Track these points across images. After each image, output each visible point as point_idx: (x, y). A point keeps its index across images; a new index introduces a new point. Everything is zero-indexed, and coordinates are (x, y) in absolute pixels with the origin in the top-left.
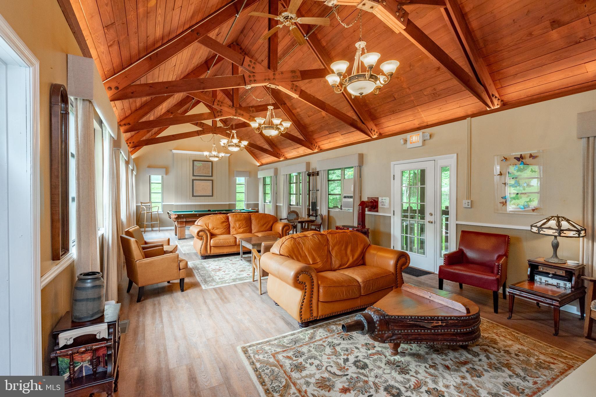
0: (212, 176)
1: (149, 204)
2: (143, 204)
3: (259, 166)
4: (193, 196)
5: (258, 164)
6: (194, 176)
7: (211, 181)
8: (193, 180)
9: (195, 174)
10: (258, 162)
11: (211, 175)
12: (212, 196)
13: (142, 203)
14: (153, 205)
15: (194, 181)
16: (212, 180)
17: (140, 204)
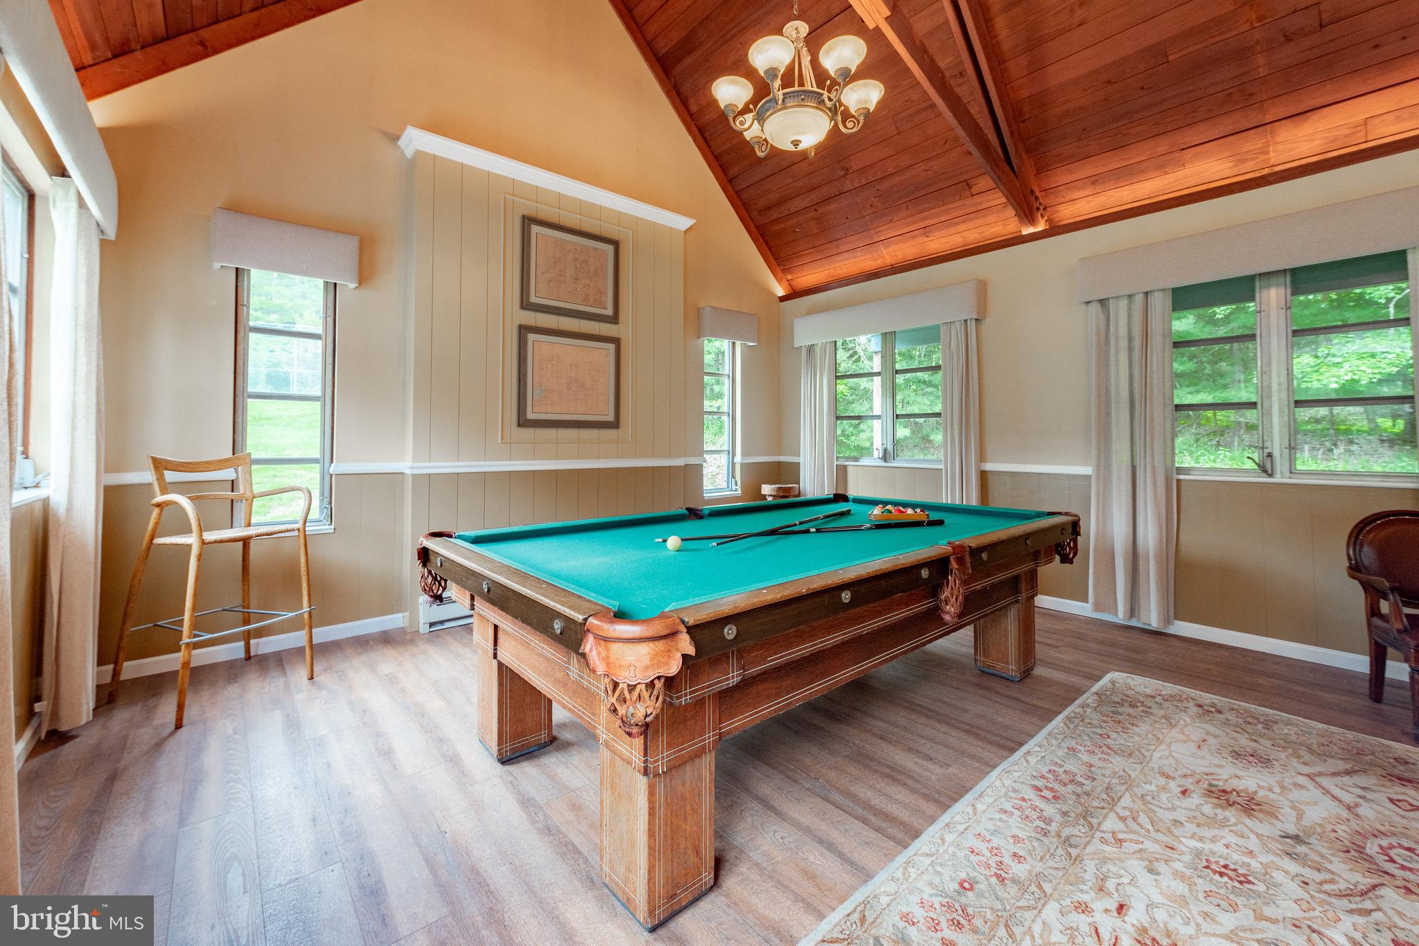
0: (614, 319)
1: (228, 474)
2: (170, 476)
3: (782, 299)
4: (523, 422)
5: (780, 292)
6: (526, 305)
7: (612, 347)
8: (524, 330)
9: (533, 299)
10: (779, 281)
11: (609, 312)
12: (615, 424)
13: (159, 465)
14: (261, 479)
15: (532, 337)
16: (616, 341)
17: (146, 476)
